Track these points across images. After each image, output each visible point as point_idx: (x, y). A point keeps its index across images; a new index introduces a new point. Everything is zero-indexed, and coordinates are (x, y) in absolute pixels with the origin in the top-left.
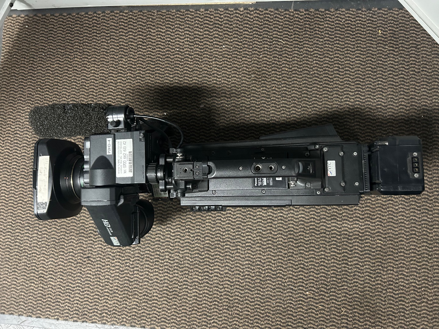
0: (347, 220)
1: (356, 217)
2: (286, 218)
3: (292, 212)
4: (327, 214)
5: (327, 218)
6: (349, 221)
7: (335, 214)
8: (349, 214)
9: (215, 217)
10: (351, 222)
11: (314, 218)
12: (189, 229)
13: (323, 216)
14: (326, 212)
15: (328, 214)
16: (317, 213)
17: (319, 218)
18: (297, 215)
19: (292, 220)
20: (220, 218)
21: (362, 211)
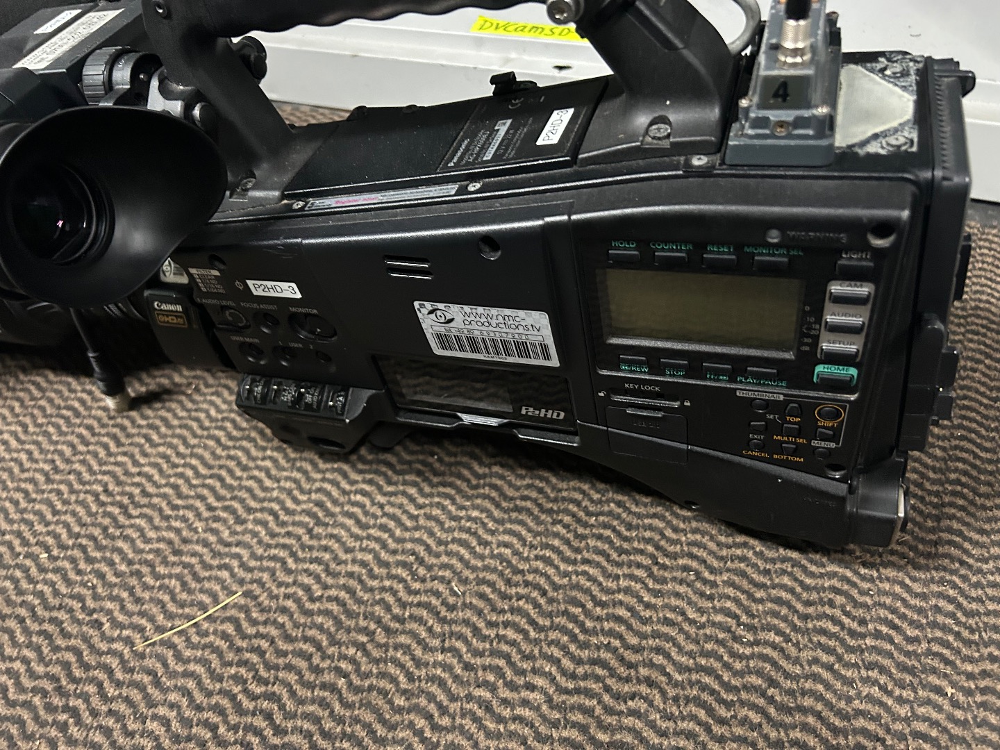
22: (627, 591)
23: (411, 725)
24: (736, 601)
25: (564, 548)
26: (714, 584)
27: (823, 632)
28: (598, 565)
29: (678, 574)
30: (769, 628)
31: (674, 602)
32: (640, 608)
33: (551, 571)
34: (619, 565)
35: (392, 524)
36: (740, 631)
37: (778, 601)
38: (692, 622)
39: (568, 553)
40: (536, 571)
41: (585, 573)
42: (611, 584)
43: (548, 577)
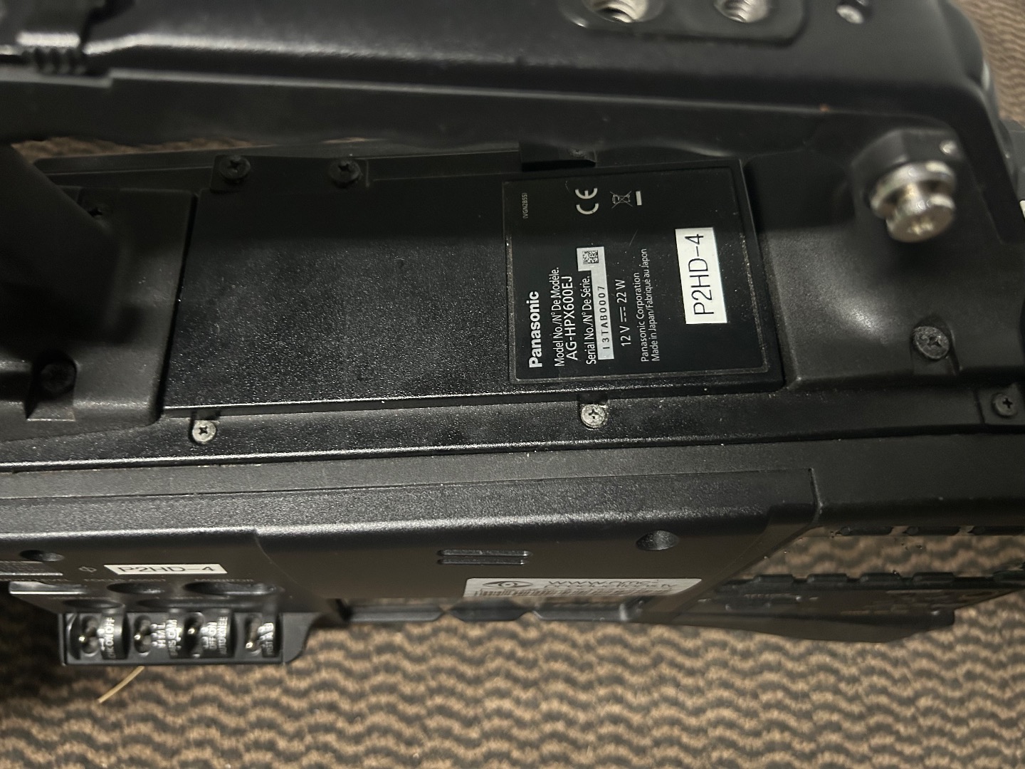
3: (670, 691)
4: (844, 705)
5: (847, 725)
7: (883, 700)
9: (238, 732)
11: (783, 727)
13: (823, 716)
16: (796, 696)
17: (806, 727)
20: (266, 735)
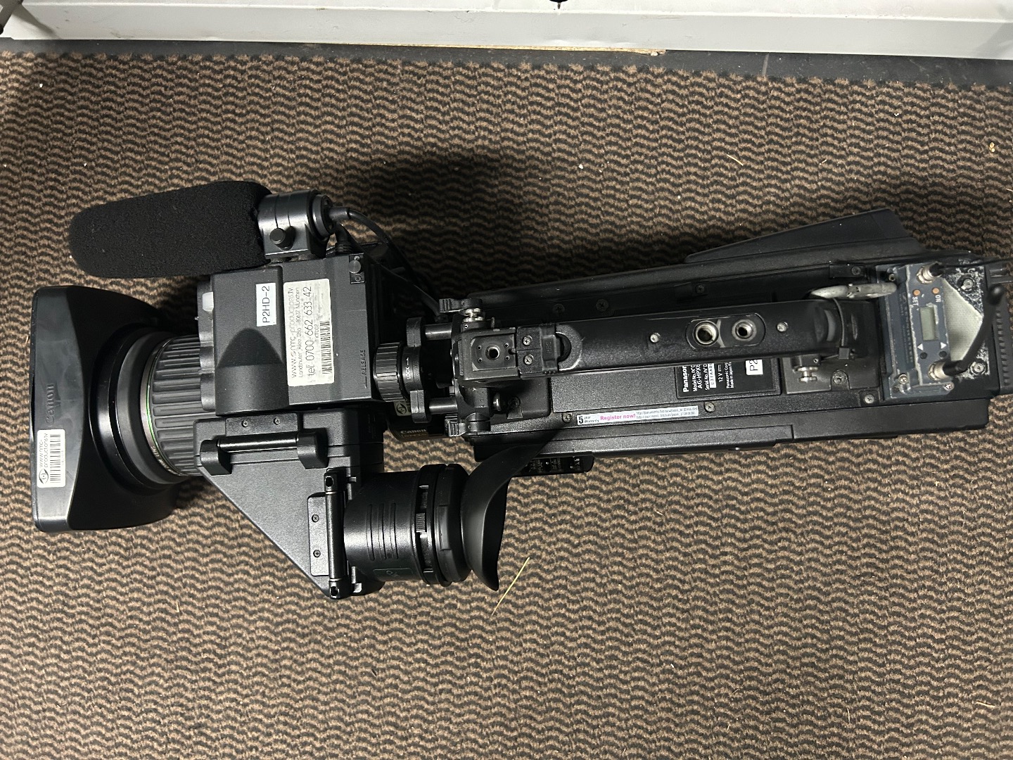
0: (899, 643)
1: (924, 635)
2: (739, 635)
6: (905, 646)
8: (906, 628)
10: (911, 649)
12: (477, 656)
14: (844, 620)
15: (852, 625)
18: (770, 627)
19: (755, 640)
21: (942, 621)
22: (758, 481)
23: (670, 595)
24: (819, 467)
25: (712, 466)
26: (804, 461)
27: (869, 470)
28: (736, 470)
29: (783, 461)
30: (840, 478)
31: (786, 479)
32: (768, 489)
33: (709, 483)
34: (748, 466)
35: (597, 483)
36: (826, 484)
37: (843, 460)
38: (799, 488)
39: (716, 469)
40: (700, 486)
41: (729, 478)
42: (747, 480)
43: (709, 487)
